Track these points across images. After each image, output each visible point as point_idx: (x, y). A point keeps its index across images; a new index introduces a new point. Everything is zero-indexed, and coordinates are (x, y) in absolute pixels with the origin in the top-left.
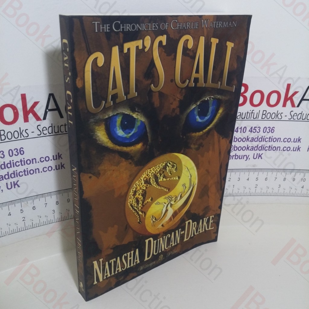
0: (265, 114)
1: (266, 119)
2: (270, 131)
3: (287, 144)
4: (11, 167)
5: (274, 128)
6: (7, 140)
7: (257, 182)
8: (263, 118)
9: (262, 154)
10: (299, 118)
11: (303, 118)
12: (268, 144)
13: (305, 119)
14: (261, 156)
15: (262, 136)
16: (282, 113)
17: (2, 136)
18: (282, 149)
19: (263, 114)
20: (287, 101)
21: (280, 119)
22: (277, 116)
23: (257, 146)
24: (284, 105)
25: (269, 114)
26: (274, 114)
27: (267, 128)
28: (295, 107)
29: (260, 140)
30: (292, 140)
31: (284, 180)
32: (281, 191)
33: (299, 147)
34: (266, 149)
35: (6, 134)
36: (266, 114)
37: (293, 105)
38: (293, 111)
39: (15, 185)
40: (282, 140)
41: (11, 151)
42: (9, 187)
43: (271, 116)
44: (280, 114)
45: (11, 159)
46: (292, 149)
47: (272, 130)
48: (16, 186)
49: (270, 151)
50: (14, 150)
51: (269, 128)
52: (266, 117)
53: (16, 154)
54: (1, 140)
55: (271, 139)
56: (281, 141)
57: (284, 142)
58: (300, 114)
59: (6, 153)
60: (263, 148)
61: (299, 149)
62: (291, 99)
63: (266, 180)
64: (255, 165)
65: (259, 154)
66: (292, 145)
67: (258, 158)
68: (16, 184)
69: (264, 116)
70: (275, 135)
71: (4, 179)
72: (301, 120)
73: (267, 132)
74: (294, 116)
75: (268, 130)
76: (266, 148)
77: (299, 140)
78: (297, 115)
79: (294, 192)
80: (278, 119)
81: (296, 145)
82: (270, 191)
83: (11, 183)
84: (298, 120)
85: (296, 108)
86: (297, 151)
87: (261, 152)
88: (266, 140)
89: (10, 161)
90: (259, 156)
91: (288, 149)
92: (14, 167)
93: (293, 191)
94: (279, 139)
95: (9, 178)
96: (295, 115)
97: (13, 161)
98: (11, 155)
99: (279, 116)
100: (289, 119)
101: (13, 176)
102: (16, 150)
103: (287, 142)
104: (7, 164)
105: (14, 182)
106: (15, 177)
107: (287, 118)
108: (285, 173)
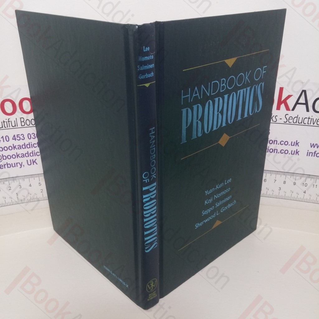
3: (284, 147)
4: (30, 147)
6: (26, 126)
10: (295, 122)
11: (300, 122)
13: (301, 123)
16: (277, 116)
17: (22, 123)
20: (281, 104)
21: (275, 121)
24: (278, 108)
28: (290, 110)
30: (290, 143)
31: (284, 183)
32: (282, 193)
33: (298, 151)
35: (25, 121)
37: (287, 108)
38: (288, 114)
39: (33, 162)
41: (29, 135)
42: (29, 163)
44: (274, 117)
45: (30, 141)
46: (290, 152)
48: (35, 163)
49: (267, 153)
50: (32, 134)
53: (34, 137)
54: (22, 126)
56: (277, 144)
57: (281, 144)
58: (296, 118)
59: (26, 136)
61: (297, 153)
62: (285, 102)
63: (265, 181)
66: (290, 148)
68: (35, 162)
70: (271, 137)
71: (25, 156)
72: (297, 123)
74: (289, 119)
77: (297, 144)
78: (293, 119)
79: (296, 197)
80: (273, 121)
81: (294, 148)
82: (270, 193)
83: (30, 160)
84: (294, 124)
85: (291, 112)
86: (296, 155)
89: (29, 143)
91: (286, 152)
92: (32, 147)
93: (294, 195)
94: (276, 142)
95: (28, 156)
96: (291, 118)
97: (31, 143)
98: (30, 138)
100: (284, 122)
101: (32, 155)
102: (33, 134)
103: (284, 144)
104: (27, 145)
105: (33, 160)
106: (33, 156)
107: (282, 121)
108: (285, 176)
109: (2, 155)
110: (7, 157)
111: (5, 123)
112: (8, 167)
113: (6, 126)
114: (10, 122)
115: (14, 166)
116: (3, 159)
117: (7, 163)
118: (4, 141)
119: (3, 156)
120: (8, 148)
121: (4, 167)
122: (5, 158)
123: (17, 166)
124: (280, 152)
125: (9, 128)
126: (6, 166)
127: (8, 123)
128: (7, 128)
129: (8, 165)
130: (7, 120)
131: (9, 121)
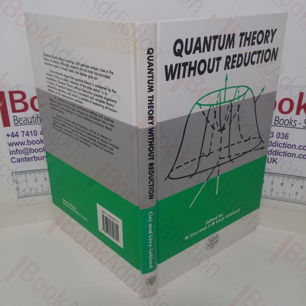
0: (277, 120)
1: (279, 125)
2: (284, 137)
3: (302, 152)
5: (288, 134)
7: (273, 186)
8: (276, 124)
9: (277, 159)
12: (283, 150)
14: (275, 160)
15: (276, 142)
16: (296, 121)
18: (297, 156)
19: (276, 120)
20: (301, 109)
21: (294, 126)
22: (291, 123)
23: (271, 150)
24: (298, 113)
25: (282, 121)
26: (287, 121)
27: (281, 133)
29: (274, 145)
31: (302, 188)
32: (299, 198)
34: (280, 155)
36: (279, 121)
40: (297, 147)
43: (284, 122)
44: (293, 121)
47: (286, 136)
49: (285, 157)
51: (283, 134)
52: (279, 123)
55: (285, 145)
57: (299, 149)
60: (277, 153)
62: (305, 107)
63: (282, 185)
64: (270, 169)
65: (274, 158)
67: (273, 163)
69: (277, 122)
70: (289, 141)
73: (281, 138)
75: (281, 136)
76: (281, 153)
80: (292, 126)
82: (286, 197)
87: (275, 157)
88: (280, 146)
90: (274, 161)
91: (304, 157)
94: (294, 146)
99: (293, 123)
100: (303, 127)
103: (302, 149)
107: (301, 126)
108: (302, 181)
109: (30, 148)
110: (34, 151)
111: (34, 118)
112: (35, 160)
113: (35, 121)
114: (39, 118)
115: (40, 159)
116: (31, 152)
117: (34, 156)
118: (32, 136)
119: (31, 150)
120: (36, 142)
121: (31, 160)
122: (32, 151)
123: (43, 160)
124: (298, 157)
125: (37, 123)
126: (33, 159)
127: (36, 118)
128: (35, 123)
129: (35, 157)
130: (36, 116)
131: (37, 117)
